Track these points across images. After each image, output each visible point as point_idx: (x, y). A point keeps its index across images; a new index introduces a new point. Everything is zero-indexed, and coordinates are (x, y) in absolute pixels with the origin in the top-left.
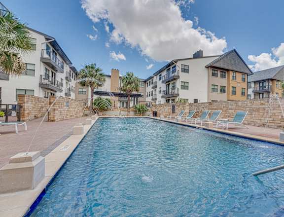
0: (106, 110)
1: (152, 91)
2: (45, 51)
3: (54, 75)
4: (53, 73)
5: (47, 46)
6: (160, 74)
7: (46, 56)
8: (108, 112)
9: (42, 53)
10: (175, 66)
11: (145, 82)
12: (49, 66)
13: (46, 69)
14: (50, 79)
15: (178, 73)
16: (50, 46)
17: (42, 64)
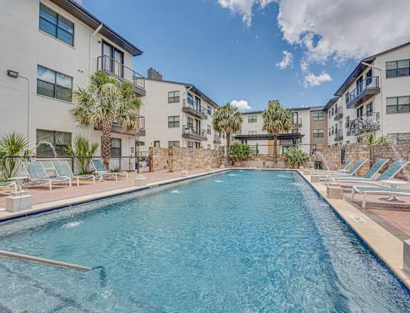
0: (246, 160)
1: (336, 125)
2: (186, 101)
3: (198, 123)
4: (197, 121)
5: (189, 94)
6: (346, 92)
7: (187, 105)
8: (248, 162)
9: (184, 103)
10: (370, 71)
11: (326, 110)
12: (192, 114)
13: (189, 118)
14: (195, 129)
15: (377, 81)
16: (192, 93)
17: (185, 114)
